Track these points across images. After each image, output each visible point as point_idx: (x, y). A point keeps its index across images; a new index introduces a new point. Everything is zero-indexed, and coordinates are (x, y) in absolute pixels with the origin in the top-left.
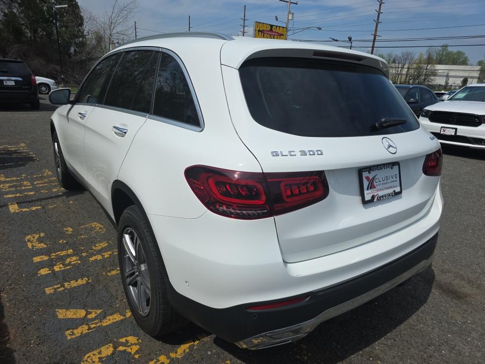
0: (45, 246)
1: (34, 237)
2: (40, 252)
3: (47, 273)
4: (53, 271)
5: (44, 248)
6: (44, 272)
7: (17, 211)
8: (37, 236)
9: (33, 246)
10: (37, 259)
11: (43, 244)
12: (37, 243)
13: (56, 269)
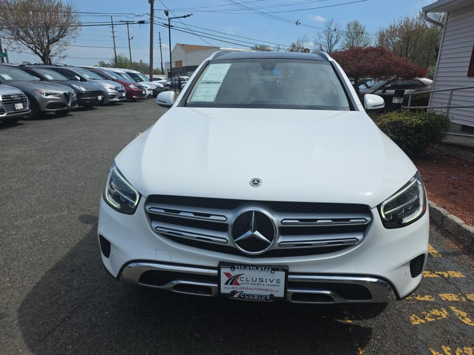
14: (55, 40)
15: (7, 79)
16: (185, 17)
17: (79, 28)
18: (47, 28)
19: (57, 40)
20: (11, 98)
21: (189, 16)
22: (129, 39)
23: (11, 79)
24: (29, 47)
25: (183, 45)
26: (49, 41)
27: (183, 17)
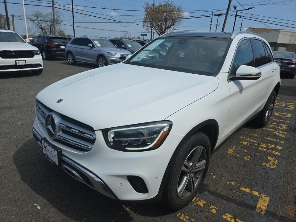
0: (269, 157)
1: (270, 165)
2: (274, 156)
3: (278, 147)
4: (275, 146)
5: (270, 156)
6: (279, 148)
7: (263, 196)
8: (268, 165)
9: (275, 161)
10: (278, 153)
11: (269, 159)
12: (271, 161)
13: (273, 146)
14: (169, 27)
15: (129, 47)
16: (248, 9)
17: (182, 20)
18: (166, 20)
19: (170, 27)
20: (124, 56)
21: (251, 8)
22: (217, 26)
23: (131, 47)
24: (156, 31)
25: (254, 28)
26: (165, 27)
27: (247, 9)
